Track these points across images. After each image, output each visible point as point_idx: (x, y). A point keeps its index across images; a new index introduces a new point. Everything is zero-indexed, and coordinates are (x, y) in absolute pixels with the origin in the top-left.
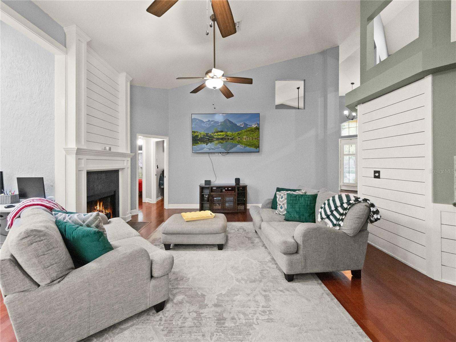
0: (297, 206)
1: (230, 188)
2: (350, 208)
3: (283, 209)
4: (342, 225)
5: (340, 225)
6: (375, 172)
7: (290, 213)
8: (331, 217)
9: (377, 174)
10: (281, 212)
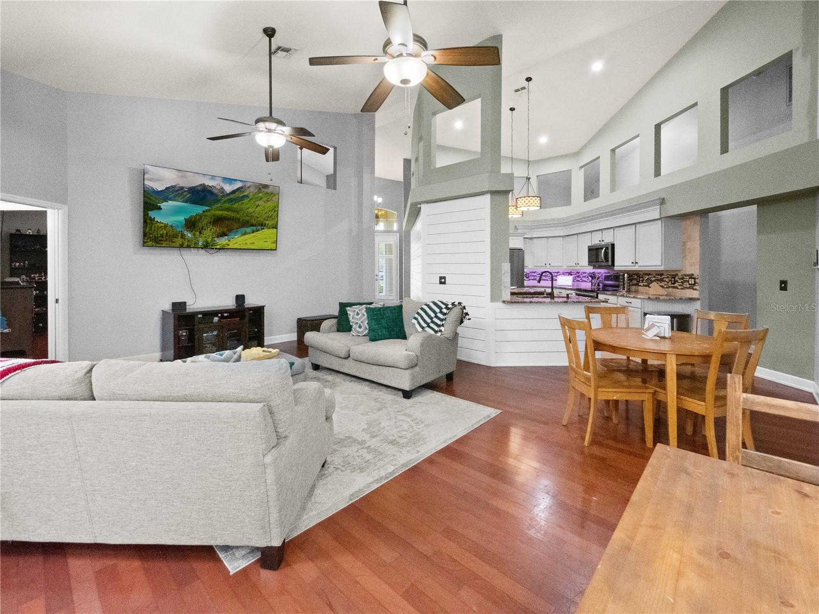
0: (383, 322)
1: (226, 313)
2: (449, 312)
3: (363, 328)
4: (443, 330)
5: (440, 331)
6: (441, 278)
7: (375, 331)
8: (432, 325)
9: (443, 280)
10: (359, 332)
